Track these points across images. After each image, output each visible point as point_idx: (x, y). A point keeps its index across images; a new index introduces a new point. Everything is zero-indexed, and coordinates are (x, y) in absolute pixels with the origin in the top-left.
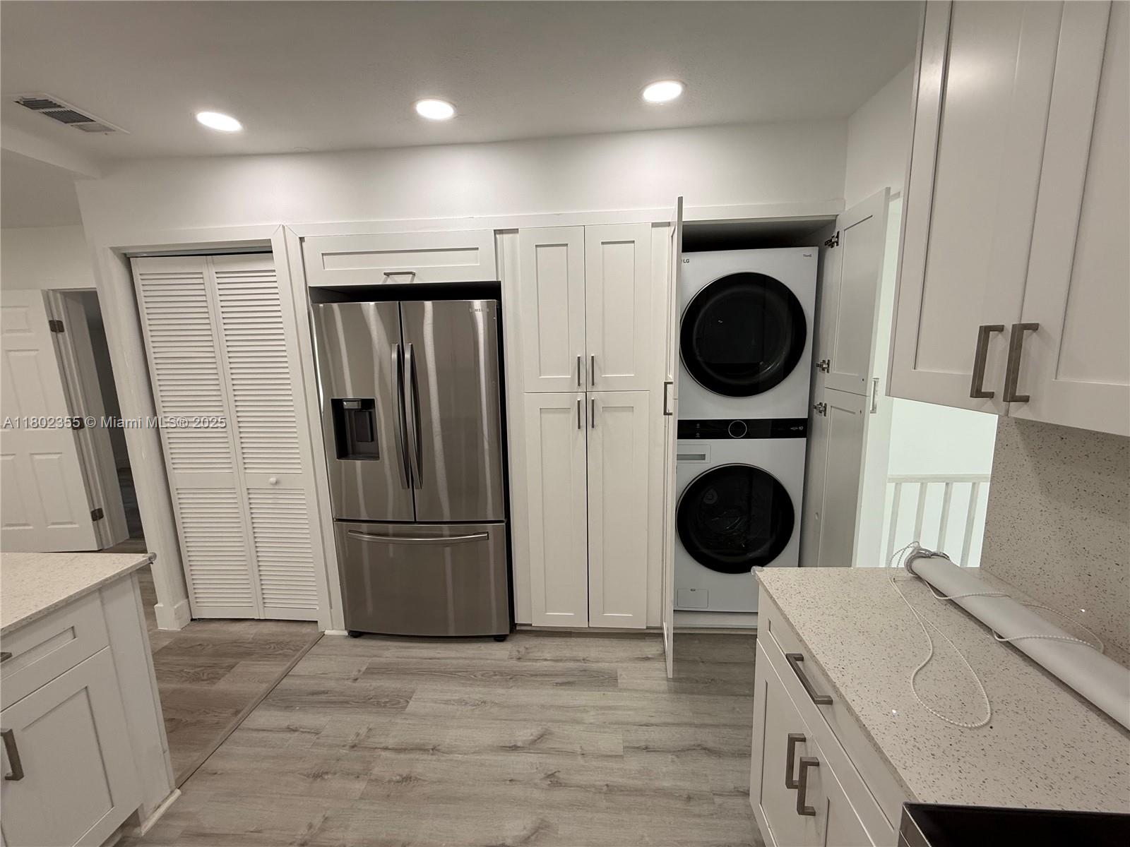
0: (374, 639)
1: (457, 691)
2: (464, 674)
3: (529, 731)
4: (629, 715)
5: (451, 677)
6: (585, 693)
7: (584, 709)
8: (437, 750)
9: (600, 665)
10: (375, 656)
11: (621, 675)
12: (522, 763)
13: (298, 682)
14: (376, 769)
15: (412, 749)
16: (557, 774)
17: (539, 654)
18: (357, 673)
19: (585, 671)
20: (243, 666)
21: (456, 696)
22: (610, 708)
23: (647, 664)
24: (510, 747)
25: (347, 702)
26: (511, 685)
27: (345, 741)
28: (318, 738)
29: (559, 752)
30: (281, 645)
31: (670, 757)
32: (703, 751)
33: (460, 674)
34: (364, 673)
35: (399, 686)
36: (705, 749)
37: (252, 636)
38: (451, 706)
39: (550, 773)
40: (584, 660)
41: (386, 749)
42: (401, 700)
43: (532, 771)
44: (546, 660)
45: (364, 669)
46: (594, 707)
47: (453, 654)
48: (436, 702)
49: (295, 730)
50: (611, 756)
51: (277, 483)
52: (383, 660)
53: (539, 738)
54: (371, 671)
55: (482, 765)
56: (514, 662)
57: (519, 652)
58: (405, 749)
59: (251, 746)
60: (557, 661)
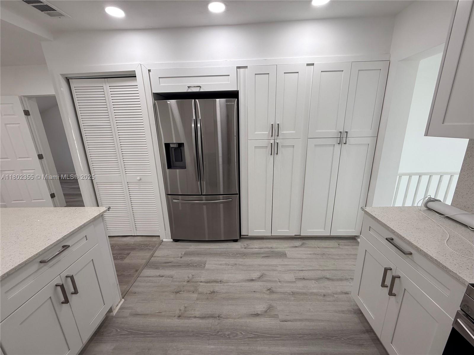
0: (184, 242)
1: (224, 260)
2: (225, 254)
3: (256, 274)
4: (294, 267)
5: (220, 255)
6: (275, 260)
7: (276, 266)
8: (222, 282)
9: (278, 249)
10: (187, 248)
11: (287, 253)
12: (257, 285)
13: (158, 259)
14: (200, 289)
15: (212, 282)
16: (271, 289)
17: (253, 246)
18: (181, 255)
19: (273, 252)
20: (132, 254)
21: (224, 262)
22: (286, 265)
23: (297, 249)
24: (250, 280)
25: (180, 266)
26: (245, 258)
27: (184, 280)
28: (173, 279)
29: (270, 281)
30: (146, 245)
31: (314, 281)
32: (326, 279)
33: (223, 254)
34: (184, 255)
35: (199, 259)
36: (326, 278)
37: (133, 242)
38: (223, 266)
39: (269, 288)
40: (271, 248)
41: (201, 282)
42: (202, 264)
43: (262, 288)
44: (256, 248)
45: (183, 253)
46: (280, 265)
47: (218, 247)
48: (216, 265)
49: (162, 276)
50: (291, 282)
51: (140, 179)
52: (189, 250)
53: (261, 276)
54: (186, 254)
55: (241, 286)
56: (243, 249)
57: (244, 246)
58: (209, 282)
59: (146, 283)
60: (261, 248)
